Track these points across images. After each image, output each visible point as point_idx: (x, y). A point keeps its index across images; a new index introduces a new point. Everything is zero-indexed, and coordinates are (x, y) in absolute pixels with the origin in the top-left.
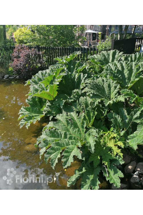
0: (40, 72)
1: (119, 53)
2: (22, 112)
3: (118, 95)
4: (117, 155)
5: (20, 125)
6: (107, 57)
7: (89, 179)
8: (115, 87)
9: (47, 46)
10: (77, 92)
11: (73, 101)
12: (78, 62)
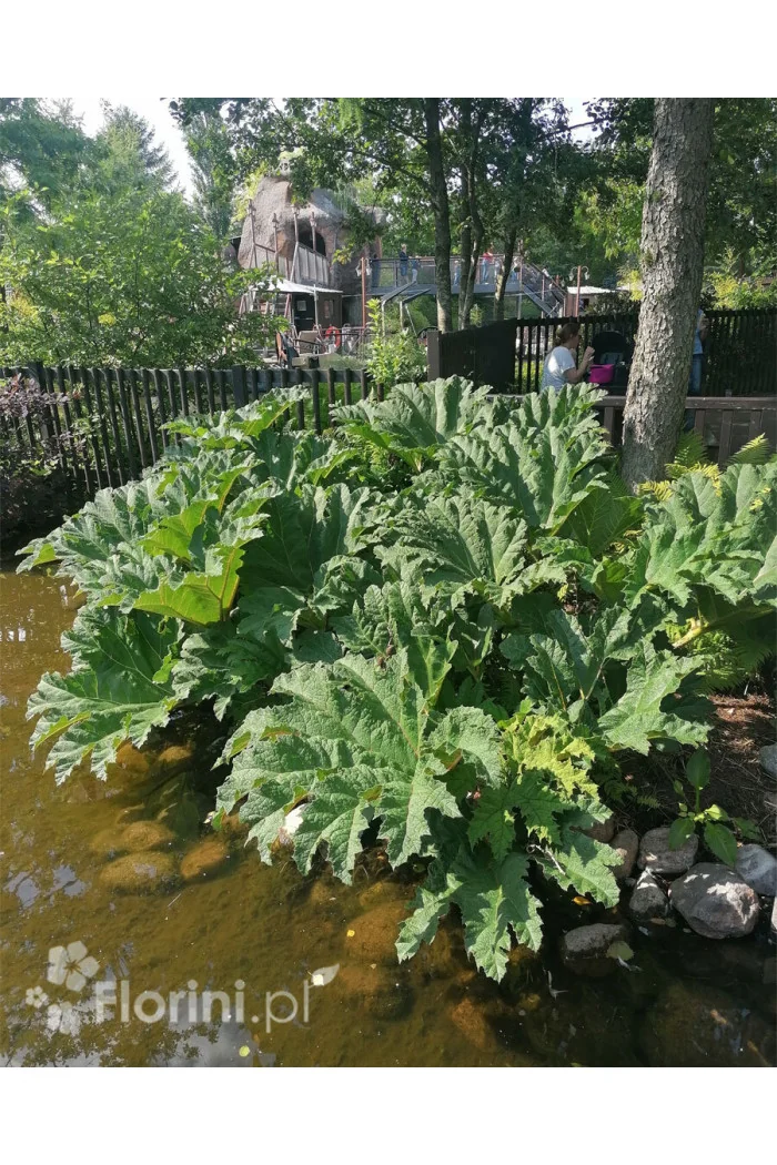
0: (104, 495)
1: (473, 389)
2: (49, 705)
3: (526, 565)
4: (577, 791)
5: (53, 771)
6: (421, 407)
7: (487, 905)
8: (510, 533)
9: (91, 365)
10: (348, 567)
11: (335, 607)
12: (301, 436)
